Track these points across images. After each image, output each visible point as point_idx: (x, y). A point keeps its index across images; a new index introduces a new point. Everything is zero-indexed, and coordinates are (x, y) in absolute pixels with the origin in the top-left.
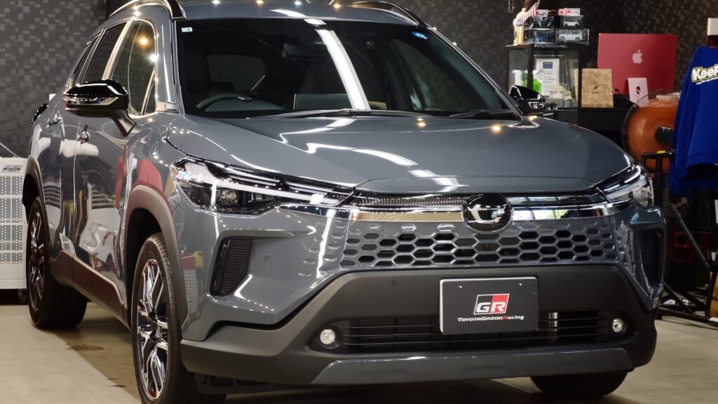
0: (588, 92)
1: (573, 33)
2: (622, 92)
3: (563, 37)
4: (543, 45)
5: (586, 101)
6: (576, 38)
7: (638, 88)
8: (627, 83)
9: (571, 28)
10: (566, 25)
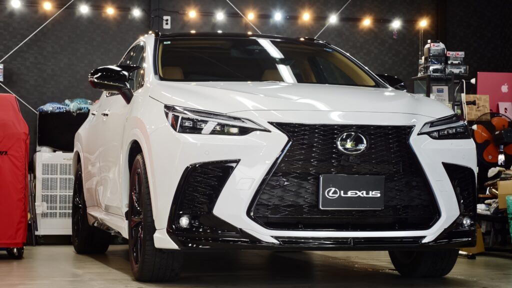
0: (473, 110)
1: (457, 68)
2: (494, 111)
3: (451, 71)
4: (437, 75)
5: (471, 116)
6: (460, 71)
7: (506, 109)
8: (498, 105)
9: (456, 64)
10: (452, 62)
